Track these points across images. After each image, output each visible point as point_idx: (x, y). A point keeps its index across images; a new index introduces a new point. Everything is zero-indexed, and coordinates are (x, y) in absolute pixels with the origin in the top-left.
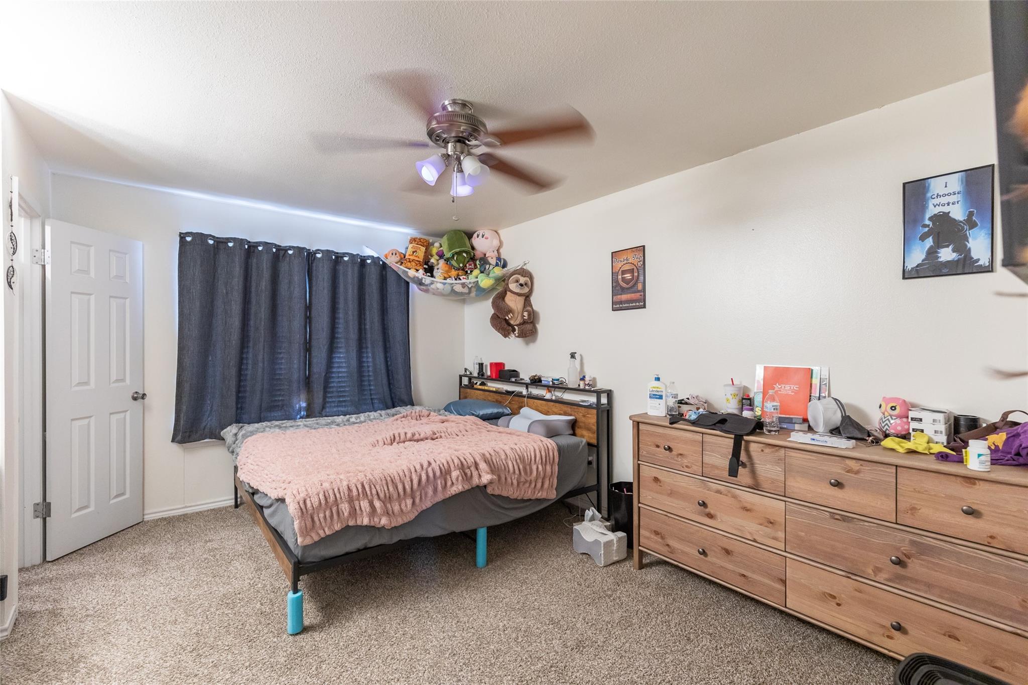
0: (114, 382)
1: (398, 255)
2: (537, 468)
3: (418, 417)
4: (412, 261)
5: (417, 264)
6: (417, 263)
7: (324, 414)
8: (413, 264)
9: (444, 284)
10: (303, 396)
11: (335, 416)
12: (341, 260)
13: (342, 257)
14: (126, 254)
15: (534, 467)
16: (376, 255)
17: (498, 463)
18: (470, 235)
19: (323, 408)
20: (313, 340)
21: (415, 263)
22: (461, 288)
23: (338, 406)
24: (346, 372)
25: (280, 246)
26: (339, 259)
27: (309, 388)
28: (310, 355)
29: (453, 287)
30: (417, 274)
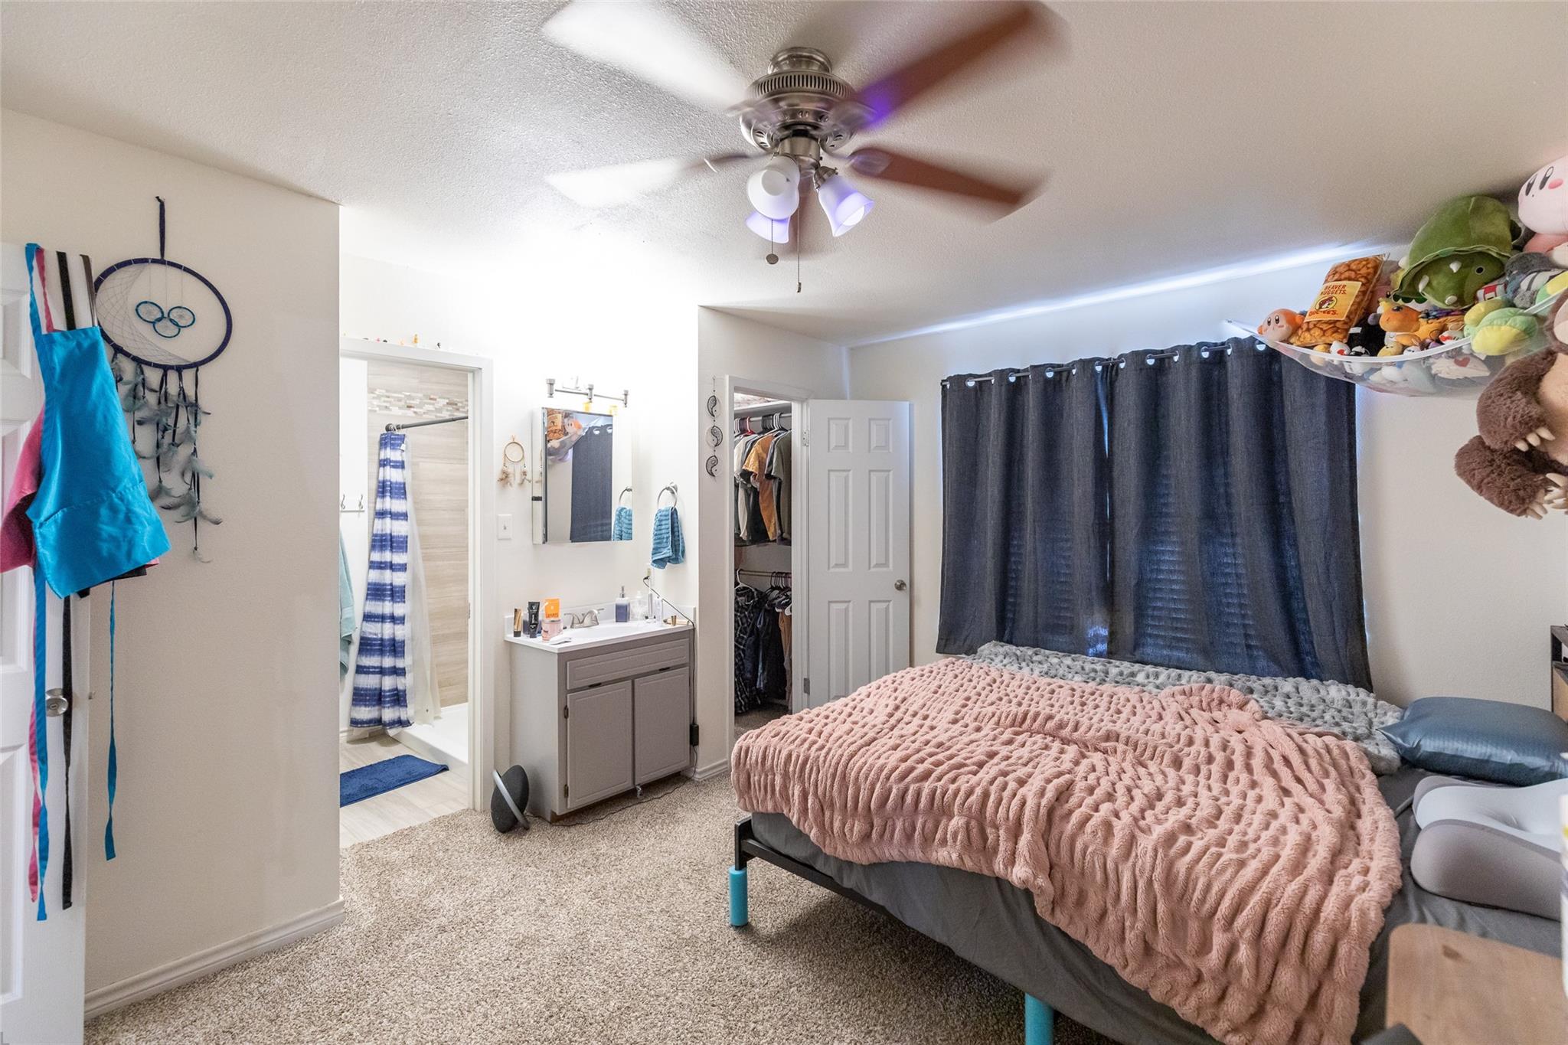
0: (875, 567)
1: (1283, 322)
2: (1232, 949)
3: (1216, 702)
4: (1315, 326)
5: (1324, 331)
6: (1325, 327)
7: (1138, 656)
8: (1317, 332)
9: (1400, 365)
10: (1099, 616)
11: (1162, 666)
12: (1169, 363)
13: (1170, 358)
14: (889, 420)
15: (1219, 940)
16: (1243, 334)
17: (1088, 858)
18: (1507, 196)
19: (1137, 645)
20: (1117, 520)
21: (1321, 329)
22: (1455, 367)
23: (1171, 647)
24: (1183, 582)
25: (1062, 366)
26: (1167, 360)
27: (1113, 604)
28: (1112, 543)
29: (1429, 368)
30: (1327, 357)
